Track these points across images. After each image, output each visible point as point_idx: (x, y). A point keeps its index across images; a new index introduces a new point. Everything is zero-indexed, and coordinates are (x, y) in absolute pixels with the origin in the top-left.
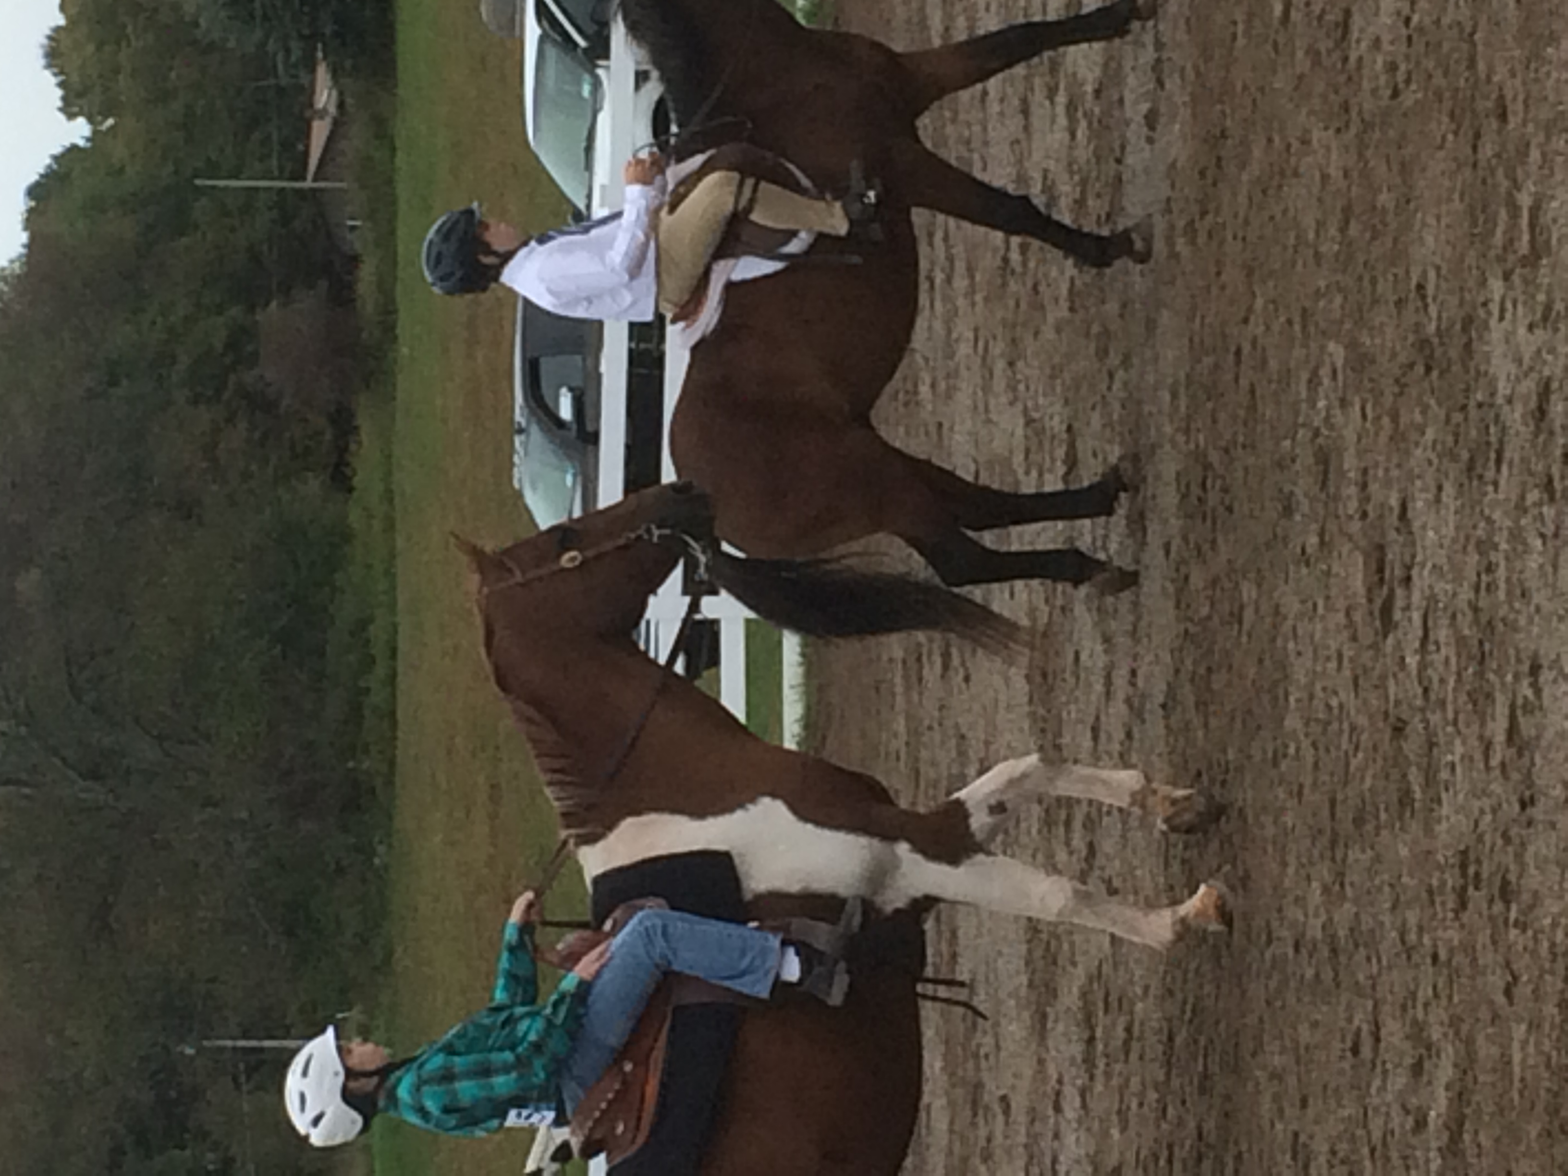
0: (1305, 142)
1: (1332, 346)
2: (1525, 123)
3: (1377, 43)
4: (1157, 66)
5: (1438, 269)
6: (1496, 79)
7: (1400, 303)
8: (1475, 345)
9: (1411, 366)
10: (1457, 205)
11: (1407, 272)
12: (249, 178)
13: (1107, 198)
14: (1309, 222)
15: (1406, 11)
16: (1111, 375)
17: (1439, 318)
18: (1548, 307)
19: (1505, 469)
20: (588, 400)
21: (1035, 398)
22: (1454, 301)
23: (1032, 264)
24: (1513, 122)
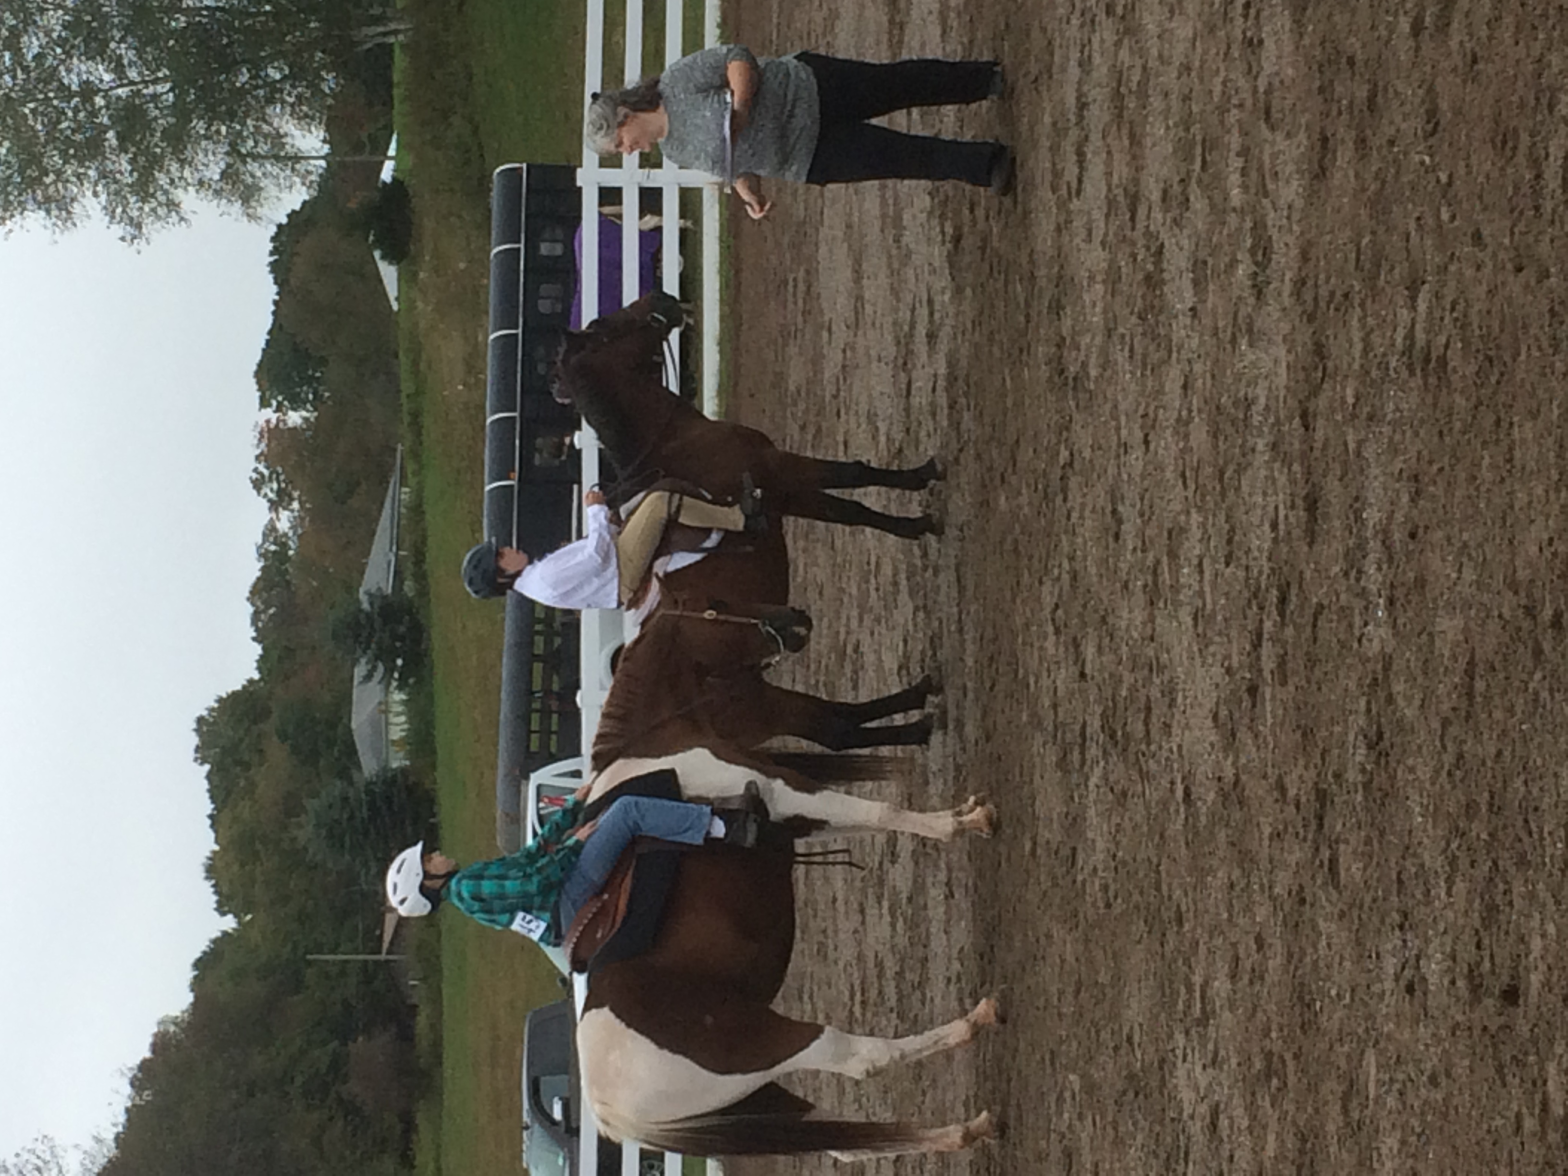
0: (1049, 936)
1: (1072, 1077)
2: (1195, 928)
3: (1095, 870)
4: (949, 882)
5: (1141, 1025)
6: (1174, 897)
7: (1117, 1048)
8: (1167, 1078)
9: (1124, 1093)
10: (1151, 982)
11: (1121, 1027)
12: (343, 954)
13: (918, 971)
14: (1054, 989)
15: (1113, 850)
16: (924, 1093)
17: (1143, 1060)
18: (1216, 1053)
19: (1191, 1165)
20: (572, 1106)
21: (873, 1107)
22: (1151, 1049)
23: (869, 1015)
24: (1187, 927)
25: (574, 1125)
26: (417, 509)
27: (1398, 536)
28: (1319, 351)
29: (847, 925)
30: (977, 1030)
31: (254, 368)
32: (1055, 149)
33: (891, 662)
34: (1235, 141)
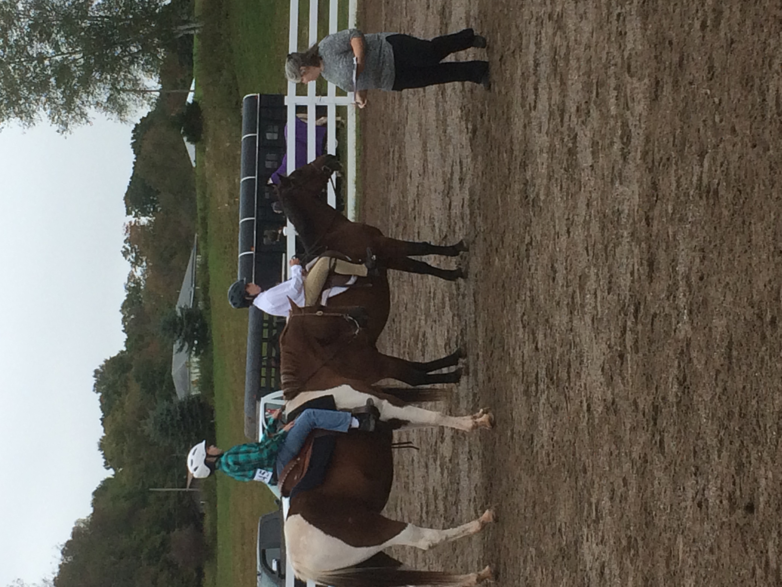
0: (520, 479)
1: (531, 549)
2: (592, 475)
3: (543, 446)
4: (470, 452)
5: (566, 523)
6: (582, 459)
7: (554, 535)
8: (579, 549)
9: (558, 556)
10: (571, 502)
11: (556, 524)
12: (167, 488)
13: (454, 496)
14: (522, 505)
15: (552, 436)
16: (457, 557)
17: (566, 541)
18: (603, 537)
20: (282, 564)
21: (432, 564)
22: (571, 535)
23: (430, 519)
24: (589, 474)
25: (282, 573)
26: (205, 266)
27: (694, 279)
28: (655, 186)
29: (419, 473)
30: (484, 525)
31: (124, 195)
32: (523, 87)
33: (441, 342)
34: (612, 82)
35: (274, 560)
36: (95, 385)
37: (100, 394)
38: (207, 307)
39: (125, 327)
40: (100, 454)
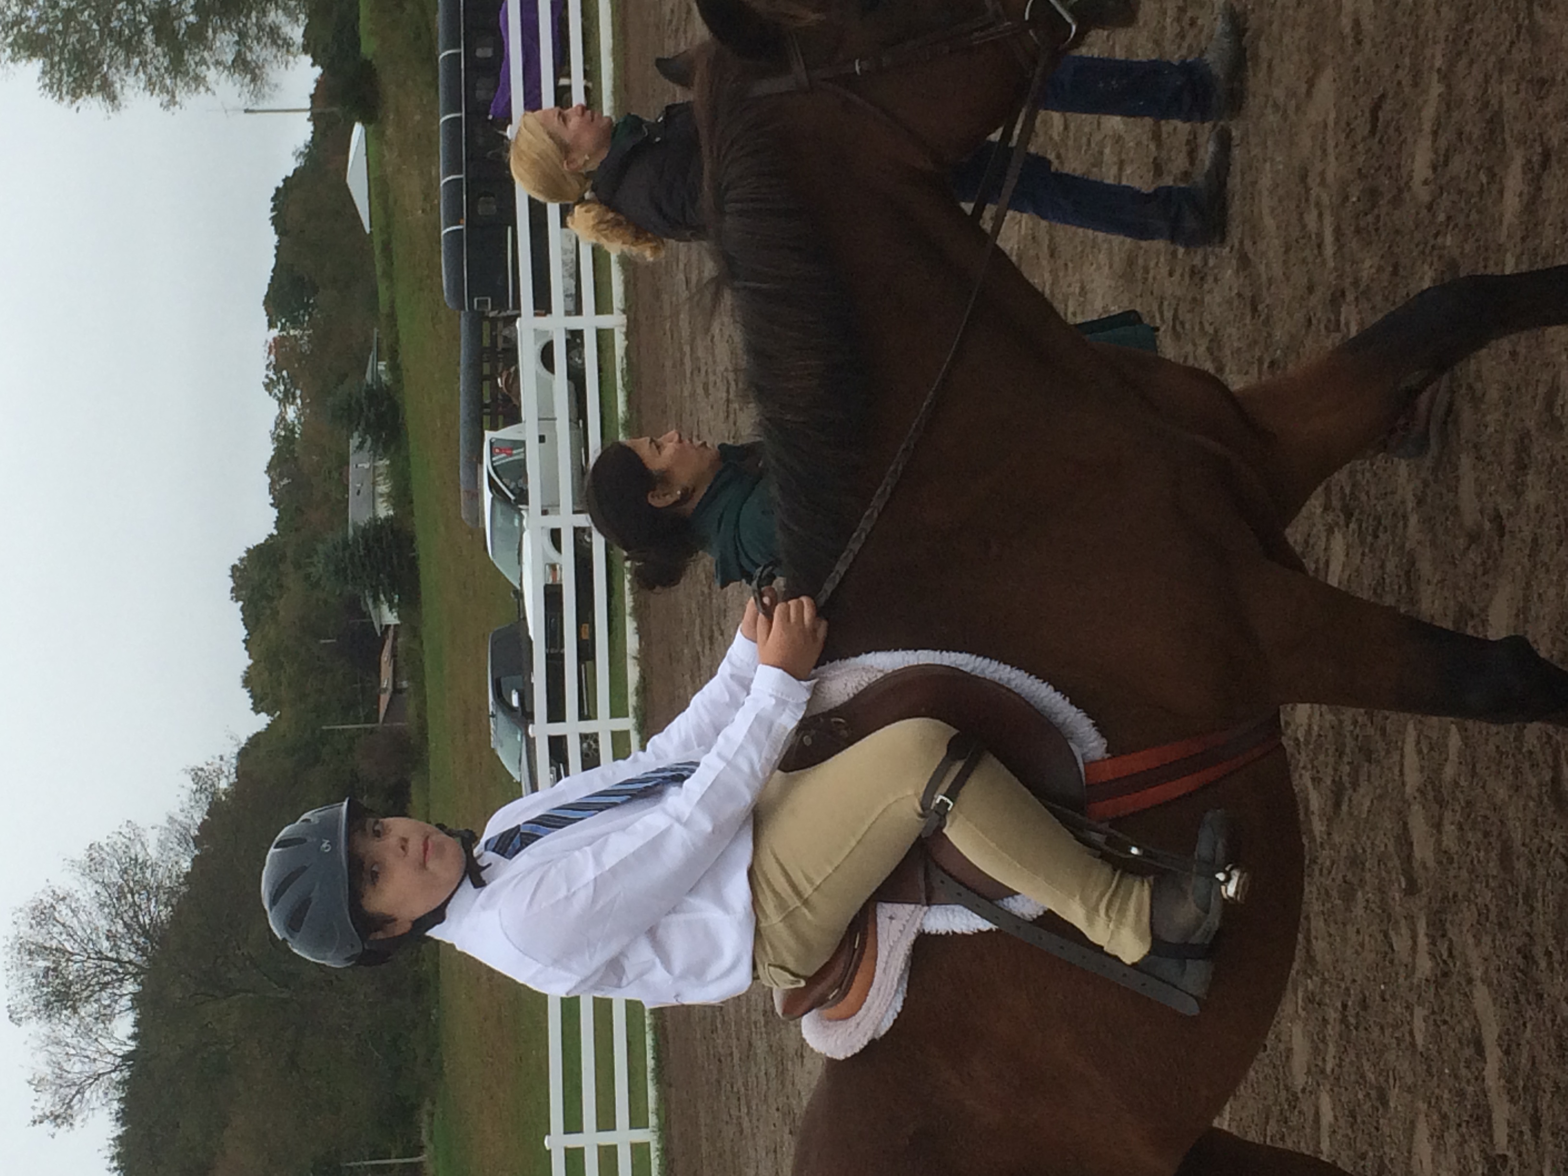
20: (526, 695)
25: (528, 710)
35: (513, 691)
36: (232, 591)
37: (240, 603)
38: (398, 380)
39: (274, 498)
40: (245, 694)
